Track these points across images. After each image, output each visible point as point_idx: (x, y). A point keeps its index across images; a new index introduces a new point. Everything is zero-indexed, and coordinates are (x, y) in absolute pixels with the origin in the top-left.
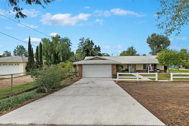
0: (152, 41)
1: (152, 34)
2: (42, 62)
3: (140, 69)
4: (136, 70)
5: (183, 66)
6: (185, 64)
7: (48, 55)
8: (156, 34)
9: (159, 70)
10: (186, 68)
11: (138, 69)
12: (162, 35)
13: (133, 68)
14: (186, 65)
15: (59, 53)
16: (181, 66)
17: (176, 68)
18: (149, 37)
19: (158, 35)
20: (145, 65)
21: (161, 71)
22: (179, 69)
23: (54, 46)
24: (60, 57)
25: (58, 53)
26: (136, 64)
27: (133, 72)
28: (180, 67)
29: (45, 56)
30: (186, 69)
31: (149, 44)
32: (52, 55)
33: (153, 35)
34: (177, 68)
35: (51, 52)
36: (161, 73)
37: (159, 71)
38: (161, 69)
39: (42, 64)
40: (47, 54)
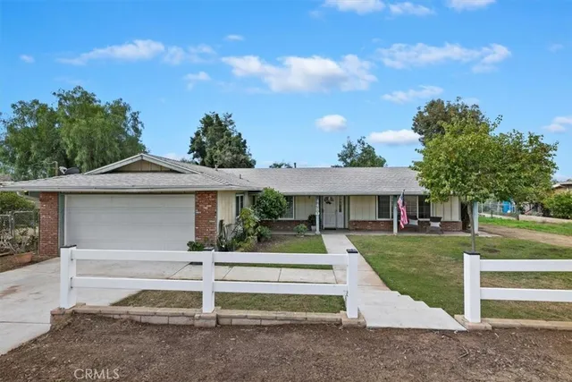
0: (429, 125)
1: (429, 101)
3: (366, 218)
4: (352, 218)
5: (536, 207)
6: (542, 198)
8: (443, 103)
9: (437, 219)
10: (546, 213)
11: (360, 218)
12: (460, 102)
13: (339, 213)
14: (544, 201)
16: (527, 208)
17: (509, 212)
18: (420, 112)
19: (449, 105)
20: (384, 202)
21: (447, 226)
22: (521, 216)
26: (349, 196)
28: (522, 211)
30: (544, 216)
31: (421, 133)
33: (432, 104)
34: (510, 215)
36: (446, 235)
37: (437, 224)
38: (447, 218)
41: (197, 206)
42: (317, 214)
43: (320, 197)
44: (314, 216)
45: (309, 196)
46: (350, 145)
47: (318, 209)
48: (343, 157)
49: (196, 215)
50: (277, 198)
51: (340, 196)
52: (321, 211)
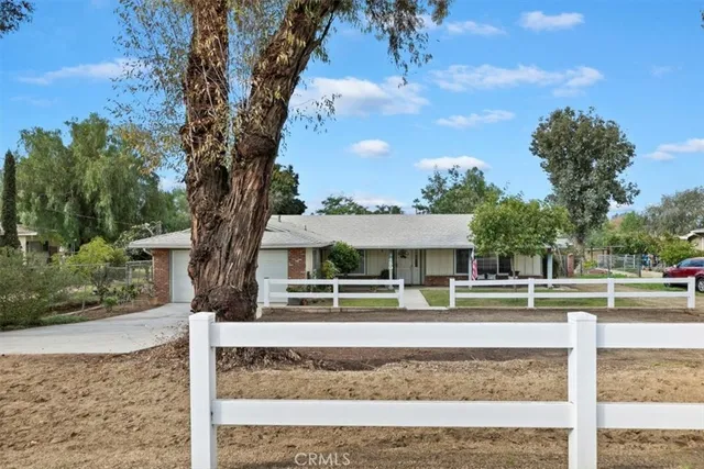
0: (550, 146)
2: (16, 238)
3: (443, 272)
4: (429, 273)
7: (49, 205)
8: (573, 114)
11: (436, 273)
12: (593, 115)
13: (415, 268)
15: (100, 200)
18: (541, 125)
19: (581, 116)
23: (77, 166)
24: (103, 217)
25: (95, 198)
26: (425, 250)
27: (415, 283)
29: (34, 213)
31: (542, 156)
32: (66, 208)
33: (557, 116)
35: (61, 193)
38: (528, 273)
39: (16, 244)
40: (44, 200)
41: (289, 260)
42: (391, 268)
43: (393, 251)
44: (388, 271)
45: (382, 250)
46: (438, 178)
47: (391, 263)
48: (428, 194)
49: (289, 267)
50: (351, 252)
51: (416, 250)
52: (395, 265)
